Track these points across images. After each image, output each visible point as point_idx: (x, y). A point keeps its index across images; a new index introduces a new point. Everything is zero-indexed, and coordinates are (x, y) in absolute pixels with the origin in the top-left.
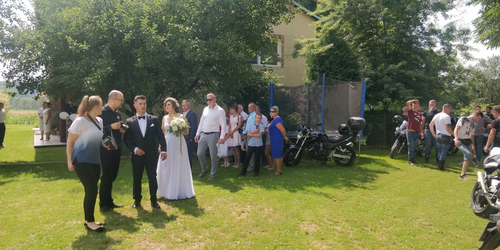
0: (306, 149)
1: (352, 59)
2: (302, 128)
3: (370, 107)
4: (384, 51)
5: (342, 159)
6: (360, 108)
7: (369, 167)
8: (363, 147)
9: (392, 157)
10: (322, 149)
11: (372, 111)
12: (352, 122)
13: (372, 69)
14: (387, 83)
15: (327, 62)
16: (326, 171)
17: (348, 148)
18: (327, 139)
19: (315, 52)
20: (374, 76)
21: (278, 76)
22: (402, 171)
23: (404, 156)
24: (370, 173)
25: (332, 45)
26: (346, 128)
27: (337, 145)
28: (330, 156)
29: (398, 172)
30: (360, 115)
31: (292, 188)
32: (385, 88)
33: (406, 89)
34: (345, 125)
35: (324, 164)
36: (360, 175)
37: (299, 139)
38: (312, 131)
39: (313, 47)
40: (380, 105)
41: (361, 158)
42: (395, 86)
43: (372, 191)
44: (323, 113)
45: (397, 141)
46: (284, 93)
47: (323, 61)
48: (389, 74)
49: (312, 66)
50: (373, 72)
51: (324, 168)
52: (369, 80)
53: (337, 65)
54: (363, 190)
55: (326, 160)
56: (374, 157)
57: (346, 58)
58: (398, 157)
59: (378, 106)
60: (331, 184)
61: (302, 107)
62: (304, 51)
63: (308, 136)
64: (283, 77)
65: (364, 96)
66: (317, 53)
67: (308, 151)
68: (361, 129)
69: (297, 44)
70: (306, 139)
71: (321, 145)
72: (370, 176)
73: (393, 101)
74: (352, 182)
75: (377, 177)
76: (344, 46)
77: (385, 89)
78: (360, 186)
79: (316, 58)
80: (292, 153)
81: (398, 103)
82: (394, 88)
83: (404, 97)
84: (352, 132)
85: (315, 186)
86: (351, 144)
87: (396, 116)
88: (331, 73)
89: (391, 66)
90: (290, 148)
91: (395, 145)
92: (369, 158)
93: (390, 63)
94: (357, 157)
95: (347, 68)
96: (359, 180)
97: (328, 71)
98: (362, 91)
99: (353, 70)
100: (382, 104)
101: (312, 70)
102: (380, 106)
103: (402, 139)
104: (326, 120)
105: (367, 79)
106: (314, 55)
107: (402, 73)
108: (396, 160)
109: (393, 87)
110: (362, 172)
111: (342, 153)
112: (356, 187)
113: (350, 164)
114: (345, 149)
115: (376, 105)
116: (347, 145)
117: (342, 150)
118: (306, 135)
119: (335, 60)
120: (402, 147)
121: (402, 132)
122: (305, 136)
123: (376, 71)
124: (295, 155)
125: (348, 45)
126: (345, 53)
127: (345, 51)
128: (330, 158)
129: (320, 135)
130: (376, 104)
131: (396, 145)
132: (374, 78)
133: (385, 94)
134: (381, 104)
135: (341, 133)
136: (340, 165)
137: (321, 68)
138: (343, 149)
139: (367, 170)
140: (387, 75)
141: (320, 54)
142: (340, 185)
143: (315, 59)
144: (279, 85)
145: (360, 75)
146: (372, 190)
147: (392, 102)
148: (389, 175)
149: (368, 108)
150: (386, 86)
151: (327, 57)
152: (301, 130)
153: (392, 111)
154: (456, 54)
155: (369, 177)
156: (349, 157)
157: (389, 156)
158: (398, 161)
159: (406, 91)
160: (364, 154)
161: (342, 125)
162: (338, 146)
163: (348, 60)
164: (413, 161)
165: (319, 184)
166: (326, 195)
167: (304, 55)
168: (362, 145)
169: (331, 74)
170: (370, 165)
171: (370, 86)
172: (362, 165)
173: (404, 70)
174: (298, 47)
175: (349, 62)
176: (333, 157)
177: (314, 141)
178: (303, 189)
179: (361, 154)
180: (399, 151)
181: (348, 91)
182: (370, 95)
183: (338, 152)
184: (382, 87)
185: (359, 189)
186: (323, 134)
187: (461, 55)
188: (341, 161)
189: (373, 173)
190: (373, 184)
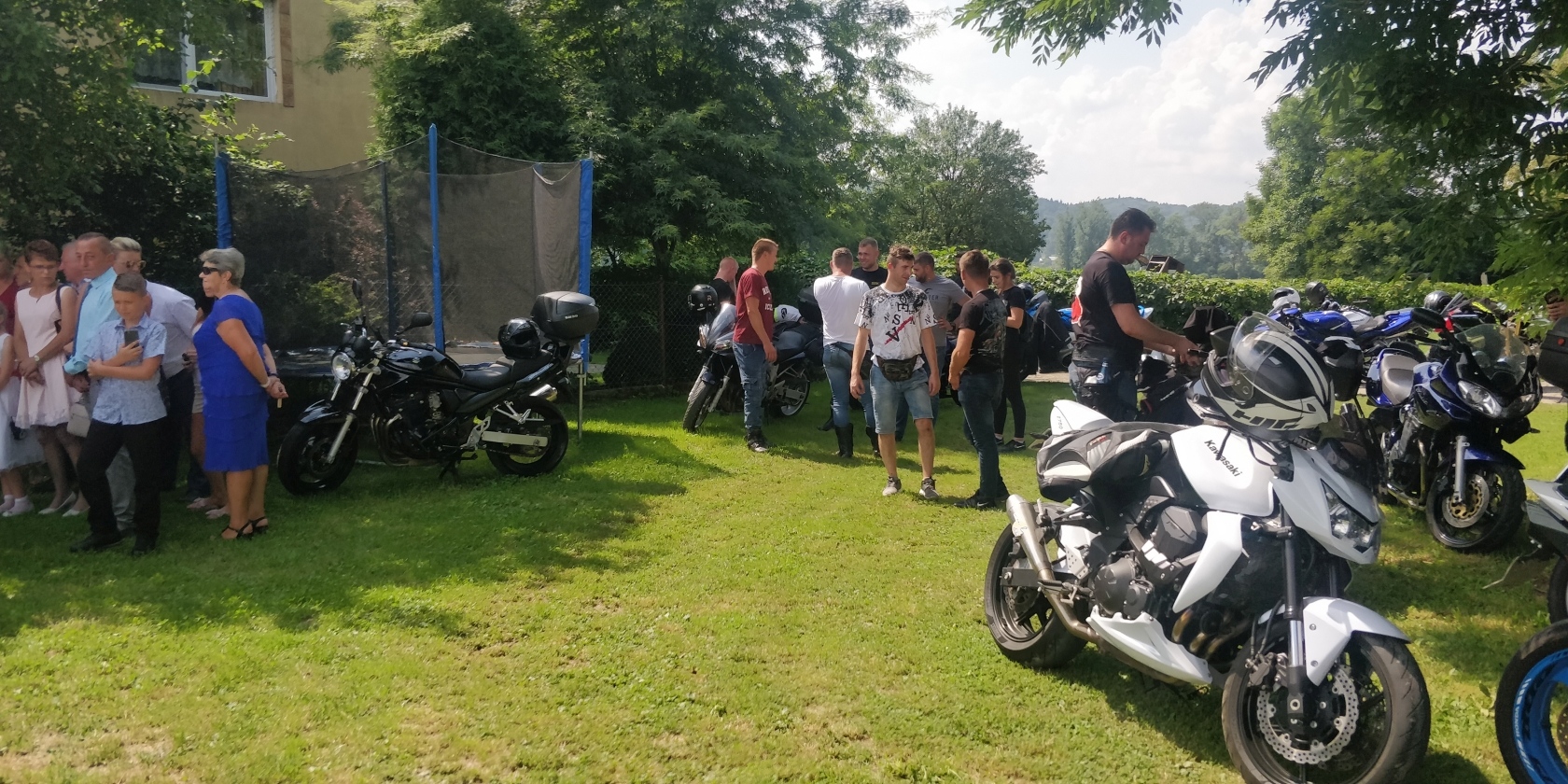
0: (374, 421)
1: (543, 86)
2: (351, 336)
3: (613, 257)
4: (648, 65)
5: (516, 449)
6: (577, 258)
7: (612, 469)
8: (593, 393)
9: (691, 427)
10: (437, 416)
11: (619, 272)
12: (548, 309)
13: (612, 124)
14: (665, 176)
15: (452, 90)
16: (453, 503)
17: (538, 405)
18: (453, 375)
19: (402, 49)
20: (620, 147)
21: (260, 132)
22: (727, 479)
23: (728, 420)
24: (619, 496)
25: (466, 27)
26: (526, 334)
27: (493, 397)
28: (473, 439)
29: (717, 483)
30: (576, 285)
31: (295, 602)
32: (658, 192)
33: (723, 197)
34: (521, 322)
35: (449, 474)
36: (586, 508)
37: (343, 382)
38: (393, 349)
39: (396, 32)
40: (645, 251)
41: (588, 435)
42: (690, 187)
43: (628, 576)
44: (437, 275)
45: (703, 371)
46: (286, 200)
47: (437, 86)
48: (669, 144)
49: (396, 100)
50: (614, 133)
51: (450, 489)
52: (605, 161)
53: (490, 102)
54: (595, 575)
55: (458, 456)
56: (633, 430)
57: (522, 79)
58: (710, 425)
59: (637, 252)
60: (471, 560)
61: (366, 254)
62: (364, 44)
63: (377, 370)
64: (282, 138)
65: (587, 215)
66: (413, 52)
67: (381, 427)
68: (583, 337)
69: (339, 20)
70: (372, 381)
71: (435, 402)
72: (621, 508)
73: (685, 236)
74: (553, 544)
75: (644, 509)
76: (509, 35)
77: (659, 196)
78: (585, 556)
79: (412, 74)
80: (315, 441)
81: (704, 245)
82: (688, 192)
83: (720, 226)
84: (550, 347)
85: (401, 582)
86: (549, 392)
87: (698, 288)
88: (467, 129)
89: (674, 118)
90: (305, 420)
91: (698, 387)
92: (614, 435)
93: (672, 107)
94: (576, 432)
95: (524, 115)
96: (581, 529)
97: (456, 124)
98: (581, 195)
99: (548, 123)
100: (651, 246)
101: (398, 118)
102: (643, 254)
103: (722, 363)
104: (450, 304)
105: (594, 157)
106: (400, 62)
107: (711, 143)
108: (704, 438)
109: (685, 189)
110: (591, 495)
111: (515, 428)
112: (568, 562)
113: (548, 463)
114: (528, 411)
115: (631, 250)
116: (535, 394)
117: (515, 416)
118: (371, 366)
119: (480, 83)
120: (721, 391)
121: (721, 342)
122: (364, 370)
123: (625, 129)
124: (328, 447)
125: (526, 34)
126: (516, 62)
127: (515, 53)
128: (472, 449)
129: (426, 361)
130: (633, 248)
131: (702, 386)
132: (620, 156)
133: (659, 212)
134: (646, 246)
135: (508, 351)
136: (512, 472)
137: (429, 109)
138: (520, 411)
139: (609, 485)
140: (662, 147)
141: (423, 56)
142: (505, 563)
143: (406, 77)
144: (263, 165)
145: (573, 142)
146: (627, 569)
147: (683, 241)
148: (684, 498)
149: (607, 261)
150: (662, 183)
151: (449, 70)
152: (347, 345)
153: (683, 270)
154: (865, 90)
155: (615, 513)
156: (543, 441)
157: (681, 423)
158: (710, 439)
159: (726, 202)
160: (596, 418)
161: (513, 321)
162: (499, 400)
163: (525, 86)
164: (757, 437)
165: (421, 564)
166: (446, 624)
167: (367, 62)
168: (592, 386)
169: (470, 134)
170: (619, 461)
171: (608, 183)
172: (590, 465)
173: (715, 130)
174: (344, 29)
175: (532, 95)
176: (481, 442)
177: (403, 389)
178: (345, 603)
179: (586, 418)
180: (713, 405)
181: (532, 195)
182: (610, 216)
183: (501, 424)
184: (650, 189)
185: (578, 572)
186: (440, 357)
187: (880, 93)
188: (514, 457)
189: (628, 496)
190: (631, 545)
